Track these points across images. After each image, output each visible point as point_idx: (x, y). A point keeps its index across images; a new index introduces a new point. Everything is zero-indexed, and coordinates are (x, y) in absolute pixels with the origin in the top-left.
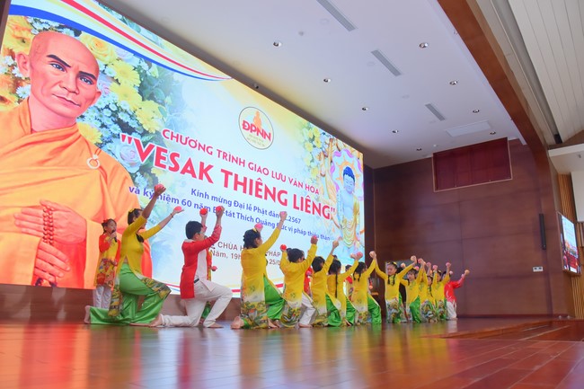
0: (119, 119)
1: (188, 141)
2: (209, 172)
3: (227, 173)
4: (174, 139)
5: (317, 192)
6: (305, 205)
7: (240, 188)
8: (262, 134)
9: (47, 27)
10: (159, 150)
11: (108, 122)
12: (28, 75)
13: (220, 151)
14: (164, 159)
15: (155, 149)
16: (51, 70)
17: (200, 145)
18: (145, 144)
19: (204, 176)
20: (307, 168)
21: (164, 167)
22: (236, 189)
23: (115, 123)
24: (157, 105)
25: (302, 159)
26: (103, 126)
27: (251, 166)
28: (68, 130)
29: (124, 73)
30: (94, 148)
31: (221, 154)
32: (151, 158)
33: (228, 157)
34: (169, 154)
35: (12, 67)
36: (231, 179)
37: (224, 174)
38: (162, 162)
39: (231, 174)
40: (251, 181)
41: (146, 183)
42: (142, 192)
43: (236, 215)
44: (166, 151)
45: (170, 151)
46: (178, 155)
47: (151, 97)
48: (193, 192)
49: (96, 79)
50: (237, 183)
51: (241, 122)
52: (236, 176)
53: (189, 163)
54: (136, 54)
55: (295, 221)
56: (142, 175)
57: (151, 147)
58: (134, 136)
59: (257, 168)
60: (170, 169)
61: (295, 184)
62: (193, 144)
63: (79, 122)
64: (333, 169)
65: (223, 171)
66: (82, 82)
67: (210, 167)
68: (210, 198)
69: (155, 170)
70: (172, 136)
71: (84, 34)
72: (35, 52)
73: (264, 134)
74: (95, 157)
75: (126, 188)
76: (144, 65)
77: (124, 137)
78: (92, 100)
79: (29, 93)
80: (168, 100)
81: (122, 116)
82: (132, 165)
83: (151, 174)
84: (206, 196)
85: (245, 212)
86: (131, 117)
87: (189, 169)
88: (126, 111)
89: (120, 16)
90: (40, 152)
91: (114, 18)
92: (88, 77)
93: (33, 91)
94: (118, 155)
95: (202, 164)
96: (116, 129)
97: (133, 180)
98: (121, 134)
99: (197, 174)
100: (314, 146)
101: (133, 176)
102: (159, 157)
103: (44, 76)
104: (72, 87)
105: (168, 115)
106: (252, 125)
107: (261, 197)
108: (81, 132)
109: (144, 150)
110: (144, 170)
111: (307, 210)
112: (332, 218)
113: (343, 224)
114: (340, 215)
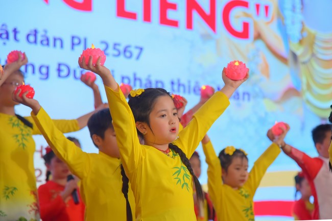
6: (161, 5)
55: (127, 53)
111: (164, 20)
112: (259, 36)
113: (299, 51)
114: (288, 22)
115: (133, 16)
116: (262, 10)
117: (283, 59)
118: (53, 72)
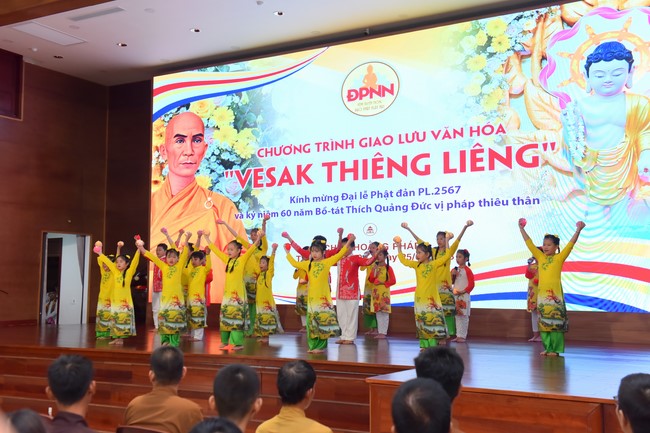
0: (223, 160)
1: (282, 150)
2: (308, 173)
3: (329, 166)
4: (269, 154)
5: (501, 129)
6: (472, 161)
7: (349, 176)
8: (378, 94)
9: (171, 116)
10: (256, 171)
11: (214, 166)
12: (166, 158)
13: (318, 144)
14: (261, 178)
15: (252, 172)
16: (176, 146)
17: (295, 148)
18: (243, 172)
19: (303, 180)
20: (472, 102)
21: (262, 185)
22: (343, 178)
23: (219, 164)
24: (250, 130)
25: (461, 91)
26: (212, 171)
27: (363, 143)
28: (190, 187)
29: (221, 118)
30: (208, 192)
31: (321, 146)
32: (250, 182)
33: (330, 147)
34: (265, 172)
35: (158, 158)
36: (336, 170)
37: (326, 168)
38: (260, 182)
39: (335, 164)
40: (365, 162)
41: (247, 207)
42: (245, 216)
43: (345, 210)
44: (262, 170)
45: (266, 168)
46: (273, 169)
47: (245, 125)
48: (292, 200)
49: (202, 135)
50: (344, 171)
51: (345, 94)
52: (343, 164)
53: (286, 172)
54: (228, 93)
55: (451, 191)
56: (244, 200)
57: (250, 171)
58: (236, 168)
59: (373, 142)
60: (268, 185)
61: (447, 135)
62: (287, 150)
63: (197, 176)
64: (545, 74)
65: (324, 165)
66: (196, 144)
67: (309, 166)
68: (311, 200)
69: (255, 192)
70: (267, 152)
71: (192, 104)
72: (168, 140)
73: (382, 91)
74: (209, 199)
75: (233, 216)
76: (236, 99)
77: (227, 173)
78: (203, 154)
79: (168, 171)
80: (260, 119)
81: (225, 156)
82: (235, 195)
83: (251, 197)
84: (307, 199)
85: (357, 203)
86: (230, 153)
87: (286, 178)
88: (227, 150)
89: (213, 68)
90: (177, 209)
91: (209, 74)
92: (198, 138)
93: (170, 169)
94: (224, 191)
95: (299, 167)
96: (221, 169)
97: (237, 207)
98: (225, 171)
99: (295, 179)
100: (491, 55)
101: (237, 204)
102: (257, 178)
103: (174, 153)
104: (189, 152)
105: (261, 133)
106: (361, 89)
107: (382, 176)
108: (199, 184)
109: (243, 177)
110: (245, 195)
111: (474, 168)
112: (546, 163)
113: (583, 165)
114: (572, 149)
115: (454, 171)
116: (549, 147)
117: (569, 173)
118: (410, 208)
